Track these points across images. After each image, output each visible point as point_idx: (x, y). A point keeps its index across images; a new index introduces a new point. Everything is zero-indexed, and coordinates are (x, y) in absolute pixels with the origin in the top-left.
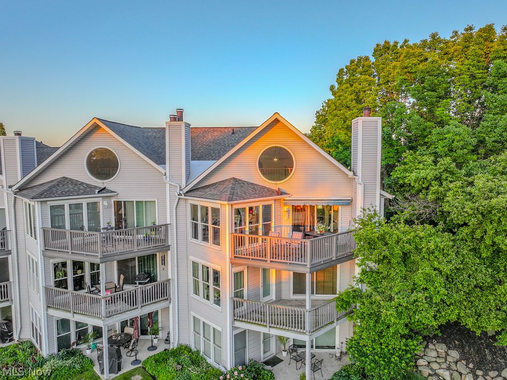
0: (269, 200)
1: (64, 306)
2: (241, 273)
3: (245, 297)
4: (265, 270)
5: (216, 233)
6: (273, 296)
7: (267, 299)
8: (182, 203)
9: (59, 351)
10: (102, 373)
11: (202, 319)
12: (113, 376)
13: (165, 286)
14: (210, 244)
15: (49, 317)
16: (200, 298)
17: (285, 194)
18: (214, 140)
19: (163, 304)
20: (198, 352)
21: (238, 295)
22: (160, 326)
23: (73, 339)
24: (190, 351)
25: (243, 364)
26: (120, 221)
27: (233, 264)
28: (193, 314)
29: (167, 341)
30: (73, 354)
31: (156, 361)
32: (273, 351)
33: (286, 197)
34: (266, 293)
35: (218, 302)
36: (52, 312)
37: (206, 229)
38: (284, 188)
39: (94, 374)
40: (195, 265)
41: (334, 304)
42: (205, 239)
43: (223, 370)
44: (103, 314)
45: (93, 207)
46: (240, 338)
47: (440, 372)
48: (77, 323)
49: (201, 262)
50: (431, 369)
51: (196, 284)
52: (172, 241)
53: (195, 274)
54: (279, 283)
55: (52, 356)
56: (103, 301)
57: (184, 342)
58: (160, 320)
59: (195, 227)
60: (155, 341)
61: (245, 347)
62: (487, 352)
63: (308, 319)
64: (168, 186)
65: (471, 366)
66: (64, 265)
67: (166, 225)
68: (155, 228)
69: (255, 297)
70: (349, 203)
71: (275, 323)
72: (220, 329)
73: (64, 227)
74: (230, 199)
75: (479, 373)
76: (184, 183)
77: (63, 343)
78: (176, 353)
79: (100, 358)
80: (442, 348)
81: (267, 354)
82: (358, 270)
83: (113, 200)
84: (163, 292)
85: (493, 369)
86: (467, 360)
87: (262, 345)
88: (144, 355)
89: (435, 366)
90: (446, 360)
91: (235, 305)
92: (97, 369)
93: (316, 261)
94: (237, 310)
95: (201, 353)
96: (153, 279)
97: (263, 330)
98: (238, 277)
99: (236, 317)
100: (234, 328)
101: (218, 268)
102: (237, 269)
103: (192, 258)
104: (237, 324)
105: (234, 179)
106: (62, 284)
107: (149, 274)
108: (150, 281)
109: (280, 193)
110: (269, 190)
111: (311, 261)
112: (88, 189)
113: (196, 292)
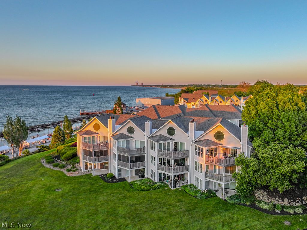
0: (217, 146)
1: (162, 169)
2: (208, 165)
3: (209, 172)
4: (215, 166)
5: (202, 154)
6: (217, 173)
7: (215, 173)
8: (193, 145)
9: (159, 181)
10: (172, 187)
11: (197, 177)
12: (174, 188)
13: (187, 167)
14: (200, 157)
15: (158, 172)
16: (197, 171)
17: (222, 144)
18: (203, 123)
19: (186, 172)
20: (196, 186)
21: (207, 171)
22: (185, 178)
23: (162, 179)
24: (193, 185)
25: (208, 189)
26: (175, 150)
27: (206, 163)
28: (195, 175)
29: (187, 183)
30: (163, 182)
31: (185, 187)
32: (217, 188)
33: (222, 146)
34: (215, 171)
35: (201, 172)
36: (159, 171)
37: (199, 153)
38: (221, 143)
39: (169, 188)
40: (196, 162)
41: (232, 176)
42: (199, 155)
43: (202, 190)
44: (173, 172)
45: (169, 143)
46: (207, 183)
47: (260, 197)
48: (168, 175)
49: (198, 161)
50: (258, 196)
51: (196, 167)
52: (190, 155)
53: (196, 164)
54: (219, 169)
55: (158, 182)
56: (173, 169)
57: (192, 183)
58: (185, 176)
59: (196, 151)
60: (184, 182)
61: (208, 185)
62: (275, 193)
63: (224, 179)
64: (189, 140)
65: (269, 196)
66: (161, 159)
67: (188, 150)
68: (185, 151)
69: (212, 172)
70: (240, 149)
71: (216, 179)
72: (202, 180)
73: (162, 149)
74: (205, 147)
75: (270, 198)
76: (194, 139)
77: (160, 179)
78: (190, 185)
79: (171, 183)
80: (262, 191)
81: (215, 189)
82: (241, 168)
83: (173, 142)
84: (187, 168)
85: (274, 197)
86: (268, 195)
87: (213, 186)
88: (181, 185)
89: (259, 195)
90: (263, 194)
91: (206, 174)
92: (170, 187)
93: (226, 164)
94: (207, 175)
95: (197, 186)
96: (184, 165)
97: (213, 181)
98: (207, 166)
99: (206, 177)
100: (206, 180)
101: (202, 164)
102: (207, 164)
103: (195, 160)
104: (206, 179)
105: (207, 139)
106: (161, 164)
107: (182, 163)
108: (183, 165)
109: (220, 144)
110: (217, 143)
111: (225, 164)
112: (167, 139)
113: (196, 169)
